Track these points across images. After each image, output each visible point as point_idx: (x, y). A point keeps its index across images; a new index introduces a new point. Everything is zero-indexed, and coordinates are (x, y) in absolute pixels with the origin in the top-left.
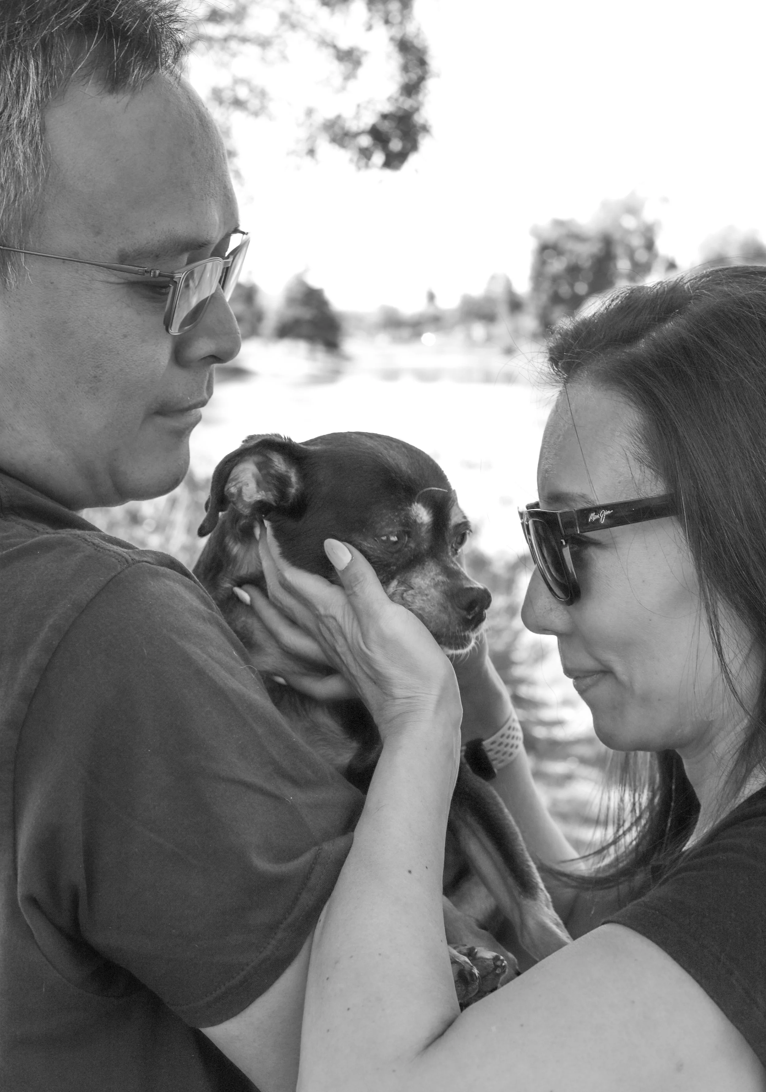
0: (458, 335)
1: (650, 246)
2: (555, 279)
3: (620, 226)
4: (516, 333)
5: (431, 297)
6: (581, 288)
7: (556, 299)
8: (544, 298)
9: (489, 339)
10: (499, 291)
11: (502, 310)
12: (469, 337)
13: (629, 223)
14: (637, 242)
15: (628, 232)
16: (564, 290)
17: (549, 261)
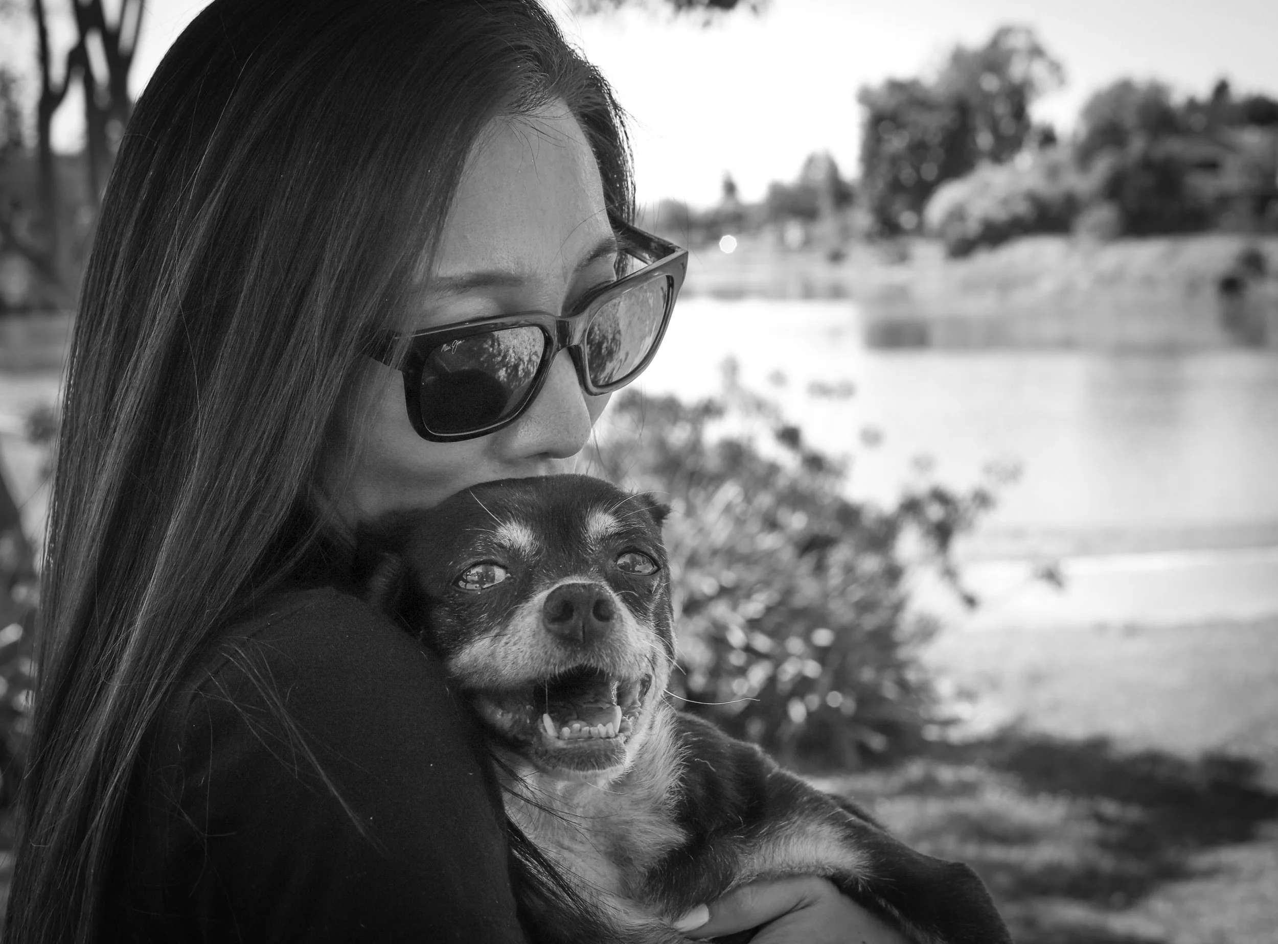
0: (768, 238)
1: (1019, 113)
2: (895, 160)
3: (979, 88)
4: (845, 233)
5: (730, 188)
6: (930, 171)
7: (896, 186)
8: (881, 184)
9: (808, 243)
10: (820, 176)
11: (825, 204)
12: (781, 240)
13: (990, 83)
14: (1001, 109)
15: (988, 97)
16: (907, 174)
17: (886, 137)
